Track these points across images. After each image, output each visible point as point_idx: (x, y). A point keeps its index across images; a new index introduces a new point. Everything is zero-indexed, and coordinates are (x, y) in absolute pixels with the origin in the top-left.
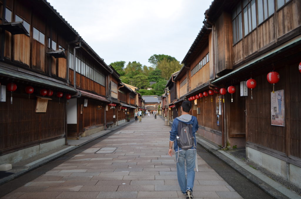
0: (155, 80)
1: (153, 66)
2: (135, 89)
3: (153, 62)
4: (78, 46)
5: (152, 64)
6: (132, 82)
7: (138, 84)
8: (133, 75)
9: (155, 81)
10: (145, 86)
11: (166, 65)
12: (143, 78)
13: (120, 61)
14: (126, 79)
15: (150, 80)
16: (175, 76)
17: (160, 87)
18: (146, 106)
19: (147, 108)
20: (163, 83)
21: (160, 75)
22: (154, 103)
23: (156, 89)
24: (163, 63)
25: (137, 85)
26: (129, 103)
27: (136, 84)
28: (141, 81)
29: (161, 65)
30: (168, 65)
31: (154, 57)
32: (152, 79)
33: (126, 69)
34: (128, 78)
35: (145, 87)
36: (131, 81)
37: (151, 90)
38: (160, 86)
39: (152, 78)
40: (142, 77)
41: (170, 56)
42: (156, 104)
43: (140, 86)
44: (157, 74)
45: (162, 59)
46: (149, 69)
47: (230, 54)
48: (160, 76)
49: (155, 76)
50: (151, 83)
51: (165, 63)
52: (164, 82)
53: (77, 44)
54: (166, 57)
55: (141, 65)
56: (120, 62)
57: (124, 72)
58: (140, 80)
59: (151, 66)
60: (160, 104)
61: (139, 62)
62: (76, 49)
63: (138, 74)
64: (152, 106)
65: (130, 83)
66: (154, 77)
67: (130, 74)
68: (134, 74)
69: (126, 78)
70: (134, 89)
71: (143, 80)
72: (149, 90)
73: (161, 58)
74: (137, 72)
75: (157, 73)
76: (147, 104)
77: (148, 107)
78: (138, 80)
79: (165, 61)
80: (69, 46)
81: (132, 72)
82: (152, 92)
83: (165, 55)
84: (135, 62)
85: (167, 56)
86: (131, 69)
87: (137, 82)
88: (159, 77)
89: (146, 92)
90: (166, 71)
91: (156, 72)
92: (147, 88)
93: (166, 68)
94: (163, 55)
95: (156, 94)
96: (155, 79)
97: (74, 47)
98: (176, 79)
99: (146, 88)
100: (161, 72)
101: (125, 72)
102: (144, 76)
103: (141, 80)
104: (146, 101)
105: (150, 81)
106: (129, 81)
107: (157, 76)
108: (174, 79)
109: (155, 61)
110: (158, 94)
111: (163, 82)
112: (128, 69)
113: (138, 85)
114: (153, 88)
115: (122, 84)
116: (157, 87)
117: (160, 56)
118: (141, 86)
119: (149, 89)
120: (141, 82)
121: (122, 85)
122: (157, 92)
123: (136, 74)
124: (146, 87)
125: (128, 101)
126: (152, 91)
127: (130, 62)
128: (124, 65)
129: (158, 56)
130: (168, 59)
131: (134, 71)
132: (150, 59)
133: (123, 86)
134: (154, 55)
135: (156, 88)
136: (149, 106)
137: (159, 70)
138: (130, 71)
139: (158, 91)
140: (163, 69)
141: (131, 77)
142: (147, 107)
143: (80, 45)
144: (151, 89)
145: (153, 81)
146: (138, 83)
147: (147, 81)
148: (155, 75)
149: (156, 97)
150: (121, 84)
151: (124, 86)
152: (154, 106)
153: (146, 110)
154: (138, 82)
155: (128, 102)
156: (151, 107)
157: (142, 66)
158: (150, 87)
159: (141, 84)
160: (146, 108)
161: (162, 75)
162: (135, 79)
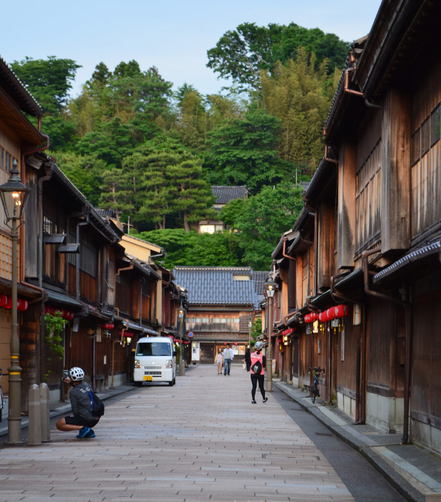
0: (244, 176)
1: (233, 91)
2: (153, 253)
3: (234, 69)
4: (85, 220)
5: (229, 81)
6: (118, 189)
7: (148, 202)
8: (120, 144)
9: (241, 183)
10: (190, 210)
11: (305, 91)
12: (176, 169)
13: (46, 59)
14: (81, 171)
15: (216, 175)
16: (293, 240)
17: (267, 222)
18: (193, 322)
19: (199, 330)
20: (284, 201)
21: (272, 145)
22: (232, 309)
23: (247, 230)
24: (294, 77)
25: (142, 204)
26: (138, 316)
27: (137, 197)
28: (167, 185)
29: (280, 90)
30: (320, 90)
31: (242, 38)
32: (227, 169)
33: (80, 103)
34: (91, 166)
35: (186, 219)
36: (110, 184)
37: (217, 234)
38: (268, 214)
39: (227, 163)
40: (172, 162)
41: (332, 37)
42: (241, 315)
43: (158, 210)
44: (255, 144)
45: (290, 53)
46: (208, 107)
47: (330, 265)
48: (271, 153)
49: (245, 155)
50: (218, 190)
51: (300, 80)
52: (290, 192)
53: (83, 218)
54: (312, 40)
55: (165, 88)
56: (46, 64)
57: (67, 124)
58: (161, 180)
59: (225, 93)
60: (260, 312)
61: (154, 70)
62: (80, 227)
63: (150, 137)
64: (223, 321)
65: (105, 191)
66: (240, 160)
67: (103, 135)
68: (125, 139)
69: (83, 167)
70: (149, 254)
71: (177, 178)
72: (207, 235)
73: (281, 46)
74: (142, 126)
75: (255, 136)
76: (197, 313)
77: (204, 326)
78: (148, 178)
79: (304, 64)
80: (68, 221)
81: (116, 125)
82: (222, 248)
83: (304, 31)
84: (134, 65)
85: (318, 32)
86: (106, 109)
87: (144, 189)
88: (268, 159)
89: (191, 246)
90: (304, 127)
91: (249, 128)
92: (197, 224)
93: (305, 108)
94: (293, 30)
95: (247, 256)
96: (242, 171)
97: (76, 223)
98: (293, 249)
99: (191, 224)
100: (278, 132)
101: (73, 124)
102: (184, 159)
103: (168, 178)
104: (190, 300)
105: (214, 182)
106: (100, 180)
107: (256, 154)
108: (290, 248)
109: (247, 60)
110: (256, 258)
111: (286, 195)
112: (93, 105)
113: (151, 206)
114: (228, 223)
115: (129, 261)
116: (253, 220)
117: (275, 30)
118: (167, 211)
119: (207, 229)
120: (164, 191)
121: (128, 264)
122: (254, 249)
123: (138, 138)
124: (194, 218)
125: (134, 308)
126: (226, 242)
127: (102, 68)
128: (69, 80)
129: (262, 31)
130: (320, 56)
131: (125, 119)
132: (214, 53)
133: (131, 267)
134: (241, 28)
135: (246, 225)
136: (206, 320)
137: (270, 116)
138: (104, 118)
139: (254, 242)
140: (292, 110)
141: (108, 159)
142: (196, 327)
143: (87, 219)
144: (220, 228)
145: (232, 181)
146: (148, 194)
147: (201, 187)
148: (246, 148)
149: (247, 278)
150: (126, 260)
151: (135, 267)
152: (235, 322)
153: (192, 340)
154: (152, 188)
155: (136, 312)
156: (219, 326)
157: (170, 94)
158: (212, 220)
159: (167, 199)
160: (191, 334)
161: (286, 148)
162: (135, 173)
